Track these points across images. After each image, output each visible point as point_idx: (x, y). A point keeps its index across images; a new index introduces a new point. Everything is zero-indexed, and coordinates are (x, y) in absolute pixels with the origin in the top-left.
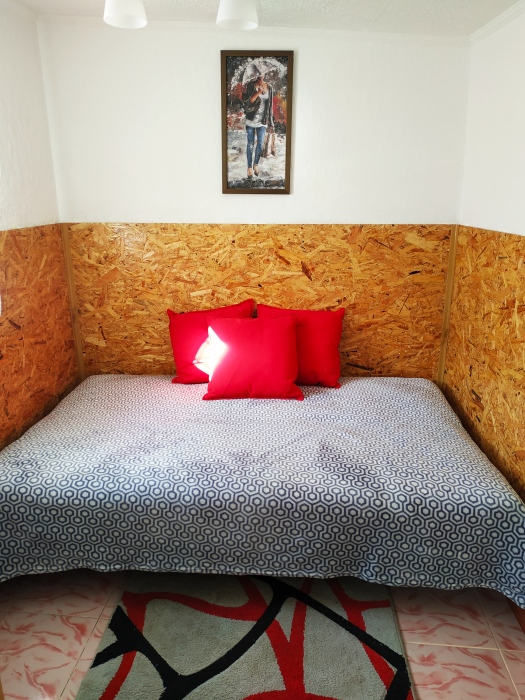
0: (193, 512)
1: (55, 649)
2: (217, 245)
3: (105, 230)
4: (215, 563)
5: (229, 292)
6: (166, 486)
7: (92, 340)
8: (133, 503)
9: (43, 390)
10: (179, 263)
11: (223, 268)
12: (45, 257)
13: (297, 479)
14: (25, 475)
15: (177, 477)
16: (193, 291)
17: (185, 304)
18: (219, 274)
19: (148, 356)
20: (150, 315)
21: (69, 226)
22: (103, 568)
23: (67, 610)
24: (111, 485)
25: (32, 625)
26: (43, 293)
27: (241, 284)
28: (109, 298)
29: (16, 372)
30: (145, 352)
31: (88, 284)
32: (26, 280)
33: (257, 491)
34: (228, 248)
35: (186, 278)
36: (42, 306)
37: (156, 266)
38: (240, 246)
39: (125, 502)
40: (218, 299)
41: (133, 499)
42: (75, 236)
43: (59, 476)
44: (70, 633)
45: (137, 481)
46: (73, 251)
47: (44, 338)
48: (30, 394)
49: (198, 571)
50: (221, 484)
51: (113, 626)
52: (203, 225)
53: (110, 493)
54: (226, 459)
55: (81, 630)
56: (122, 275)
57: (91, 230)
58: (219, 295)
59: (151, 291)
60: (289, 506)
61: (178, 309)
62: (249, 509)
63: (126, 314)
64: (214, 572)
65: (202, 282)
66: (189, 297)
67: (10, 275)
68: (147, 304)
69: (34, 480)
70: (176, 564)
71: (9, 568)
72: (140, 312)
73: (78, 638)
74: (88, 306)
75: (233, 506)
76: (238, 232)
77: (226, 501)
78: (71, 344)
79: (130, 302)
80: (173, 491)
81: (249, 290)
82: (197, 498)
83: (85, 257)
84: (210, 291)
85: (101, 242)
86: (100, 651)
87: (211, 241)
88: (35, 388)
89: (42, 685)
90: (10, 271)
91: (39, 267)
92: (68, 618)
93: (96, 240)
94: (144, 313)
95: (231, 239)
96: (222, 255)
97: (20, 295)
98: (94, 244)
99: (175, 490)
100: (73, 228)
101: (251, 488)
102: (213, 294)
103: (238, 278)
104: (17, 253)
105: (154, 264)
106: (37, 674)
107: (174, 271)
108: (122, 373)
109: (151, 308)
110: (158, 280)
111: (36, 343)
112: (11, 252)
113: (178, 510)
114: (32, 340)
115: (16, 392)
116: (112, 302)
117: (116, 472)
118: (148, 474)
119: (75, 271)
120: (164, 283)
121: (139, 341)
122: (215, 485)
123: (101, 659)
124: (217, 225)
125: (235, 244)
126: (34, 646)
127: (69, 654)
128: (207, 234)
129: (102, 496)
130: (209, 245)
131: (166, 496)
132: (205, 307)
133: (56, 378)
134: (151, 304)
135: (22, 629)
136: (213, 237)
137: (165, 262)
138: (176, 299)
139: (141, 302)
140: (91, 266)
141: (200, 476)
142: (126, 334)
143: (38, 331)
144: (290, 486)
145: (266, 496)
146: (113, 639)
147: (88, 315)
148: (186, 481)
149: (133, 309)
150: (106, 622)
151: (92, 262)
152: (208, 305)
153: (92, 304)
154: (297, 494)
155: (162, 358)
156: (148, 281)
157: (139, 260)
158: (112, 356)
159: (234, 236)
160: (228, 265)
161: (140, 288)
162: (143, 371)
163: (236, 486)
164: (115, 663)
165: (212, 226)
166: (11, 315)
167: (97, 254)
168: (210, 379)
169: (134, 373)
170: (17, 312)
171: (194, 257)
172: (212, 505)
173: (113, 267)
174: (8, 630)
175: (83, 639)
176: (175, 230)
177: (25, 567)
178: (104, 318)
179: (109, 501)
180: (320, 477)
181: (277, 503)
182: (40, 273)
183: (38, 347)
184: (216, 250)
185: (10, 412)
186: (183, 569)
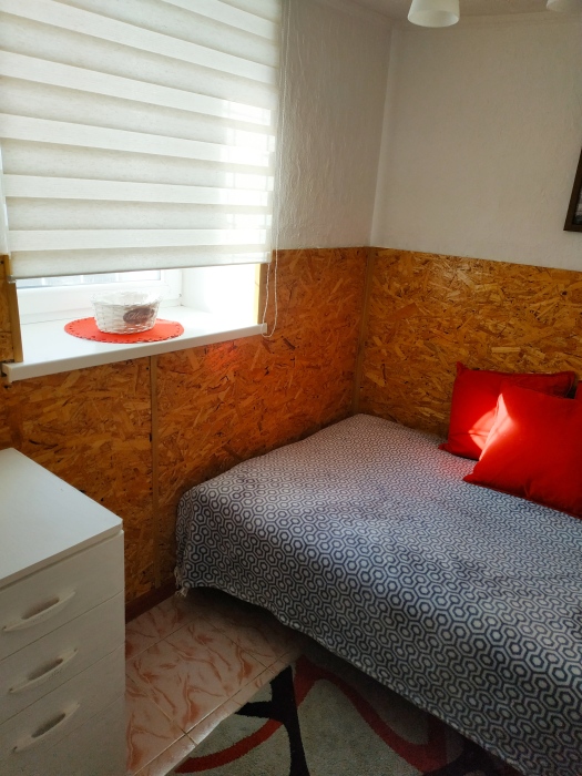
0: (382, 607)
1: (217, 675)
2: (540, 294)
3: (413, 259)
4: (394, 678)
5: (542, 355)
6: (364, 563)
7: (373, 376)
8: (325, 567)
9: (304, 415)
10: (487, 309)
11: (542, 325)
12: (341, 280)
13: (527, 629)
14: (243, 494)
15: (379, 559)
16: (496, 345)
17: (482, 360)
18: (535, 331)
19: (426, 409)
20: (437, 364)
21: (377, 250)
22: (283, 619)
23: (245, 644)
24: (311, 538)
25: (211, 640)
26: (329, 318)
27: (562, 350)
28: (399, 334)
29: (280, 390)
30: (423, 404)
31: (381, 317)
32: (313, 302)
33: (464, 619)
34: (555, 300)
35: (490, 328)
36: (325, 331)
37: (459, 308)
38: (573, 301)
39: (317, 562)
40: (526, 362)
41: (326, 562)
42: (380, 263)
43: (270, 507)
44: (237, 667)
45: (337, 544)
46: (374, 279)
47: (320, 364)
48: (289, 415)
49: (374, 676)
50: (424, 590)
51: (274, 683)
52: (529, 267)
53: (307, 545)
54: (447, 563)
55: (247, 669)
56: (419, 312)
57: (397, 258)
58: (529, 358)
59: (446, 336)
60: (500, 657)
61: (473, 363)
62: (447, 635)
63: (413, 356)
64: (390, 687)
65: (511, 337)
66: (489, 352)
67: (295, 294)
68: (438, 350)
69: (248, 502)
70: (352, 655)
71: (209, 576)
72: (428, 358)
73: (240, 677)
74: (376, 340)
75: (429, 623)
76: (573, 282)
77: (423, 612)
78: (350, 376)
79: (420, 344)
80: (368, 573)
81: (572, 359)
82: (391, 594)
83: (386, 287)
84: (518, 349)
85: (405, 273)
86: (251, 702)
87: (534, 288)
88: (297, 411)
89: (191, 702)
90: (297, 290)
91: (330, 291)
92: (242, 651)
93: (400, 269)
94: (433, 359)
95: (562, 289)
96: (545, 307)
97: (302, 316)
98: (397, 274)
99: (371, 574)
100: (381, 254)
101: (459, 612)
102: (521, 355)
103: (560, 341)
104: (309, 274)
105: (457, 305)
106: (193, 689)
107: (479, 317)
108: (394, 420)
109: (441, 355)
110: (457, 325)
111: (308, 367)
112: (302, 272)
113: (367, 596)
114: (305, 363)
115: (275, 410)
116: (401, 339)
117: (322, 525)
118: (351, 541)
119: (372, 300)
120: (464, 330)
121: (420, 390)
122: (417, 588)
123: (248, 710)
124: (546, 269)
125: (567, 297)
126: (203, 661)
127: (226, 688)
128: (531, 279)
129: (298, 545)
130: (530, 293)
131: (359, 575)
132: (507, 369)
133: (324, 406)
134: (443, 350)
135: (203, 640)
136: (538, 283)
137: (470, 305)
138: (473, 351)
139: (432, 347)
140: (389, 297)
141: (405, 570)
142: (407, 379)
143: (314, 355)
144: (511, 633)
145: (474, 631)
146: (268, 697)
147: (375, 349)
148: (386, 568)
149: (422, 353)
150: (272, 675)
151: (391, 293)
152: (511, 366)
153: (381, 339)
154: (516, 648)
155: (441, 416)
156: (445, 323)
157: (443, 299)
158: (389, 398)
159: (567, 286)
160: (549, 323)
161: (435, 331)
162: (416, 425)
163: (441, 601)
164: (257, 723)
165: (540, 270)
166: (287, 334)
167: (398, 285)
168: (480, 458)
169: (406, 424)
170: (295, 332)
171: (507, 304)
172: (405, 609)
173: (411, 301)
174: (192, 634)
175: (244, 680)
176: (491, 269)
177: (221, 582)
178: (390, 355)
179: (303, 554)
180: (561, 640)
181: (485, 646)
182: (330, 298)
183: (310, 371)
184: (539, 300)
185: (264, 428)
186: (359, 664)
